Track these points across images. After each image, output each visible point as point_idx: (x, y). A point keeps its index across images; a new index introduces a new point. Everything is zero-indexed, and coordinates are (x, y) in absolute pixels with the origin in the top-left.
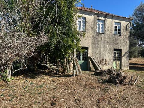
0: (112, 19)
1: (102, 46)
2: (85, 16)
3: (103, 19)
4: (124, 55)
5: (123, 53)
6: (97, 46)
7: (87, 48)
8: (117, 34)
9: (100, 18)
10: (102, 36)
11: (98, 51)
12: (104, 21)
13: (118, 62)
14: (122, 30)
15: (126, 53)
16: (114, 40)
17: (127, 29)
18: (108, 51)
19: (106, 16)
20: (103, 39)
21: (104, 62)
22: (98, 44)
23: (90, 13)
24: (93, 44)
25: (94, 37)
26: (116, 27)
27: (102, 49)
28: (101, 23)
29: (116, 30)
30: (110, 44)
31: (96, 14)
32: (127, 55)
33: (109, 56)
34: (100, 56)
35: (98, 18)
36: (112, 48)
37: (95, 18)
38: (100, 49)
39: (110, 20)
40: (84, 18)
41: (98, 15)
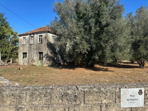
0: (37, 34)
1: (33, 51)
2: (25, 36)
4: (44, 57)
7: (26, 53)
10: (33, 46)
11: (31, 55)
12: (33, 37)
15: (45, 55)
16: (38, 47)
17: (46, 38)
18: (35, 54)
19: (34, 34)
21: (33, 61)
22: (31, 50)
23: (26, 34)
24: (29, 50)
26: (40, 38)
27: (33, 53)
29: (40, 40)
31: (29, 34)
32: (46, 56)
33: (36, 57)
34: (32, 57)
37: (29, 36)
40: (25, 38)
41: (30, 34)
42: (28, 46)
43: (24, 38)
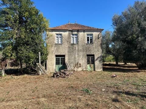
0: (84, 32)
1: (76, 53)
2: (61, 33)
3: (76, 33)
5: (96, 58)
6: (72, 53)
7: (64, 56)
8: (90, 43)
9: (74, 33)
10: (76, 46)
11: (73, 57)
13: (92, 65)
14: (94, 39)
16: (86, 48)
17: (98, 38)
18: (81, 57)
19: (78, 31)
20: (77, 48)
21: (79, 65)
23: (65, 31)
25: (69, 47)
26: (88, 38)
27: (76, 56)
28: (75, 36)
29: (88, 40)
30: (83, 51)
32: (99, 59)
33: (83, 61)
34: (75, 61)
35: (71, 33)
36: (85, 55)
37: (69, 33)
38: (75, 56)
39: (82, 33)
40: (61, 34)
41: (72, 31)
42: (66, 45)
43: (57, 34)
